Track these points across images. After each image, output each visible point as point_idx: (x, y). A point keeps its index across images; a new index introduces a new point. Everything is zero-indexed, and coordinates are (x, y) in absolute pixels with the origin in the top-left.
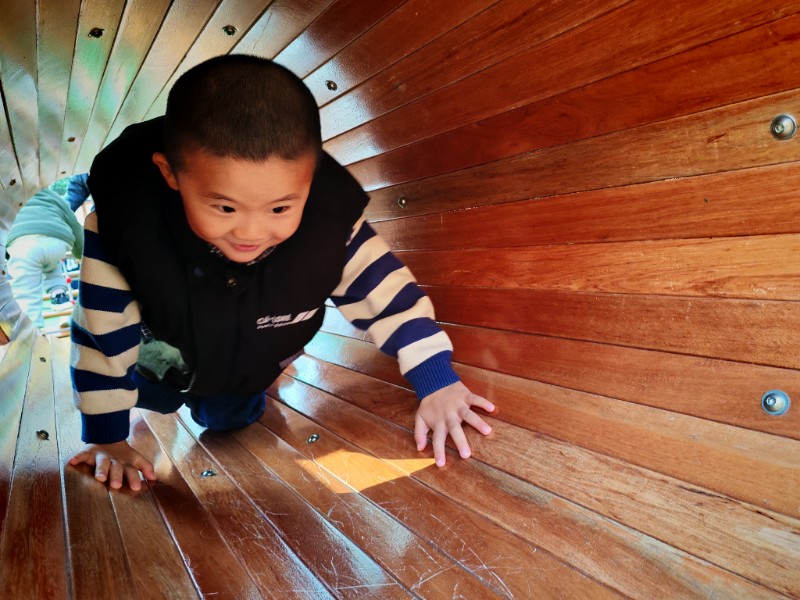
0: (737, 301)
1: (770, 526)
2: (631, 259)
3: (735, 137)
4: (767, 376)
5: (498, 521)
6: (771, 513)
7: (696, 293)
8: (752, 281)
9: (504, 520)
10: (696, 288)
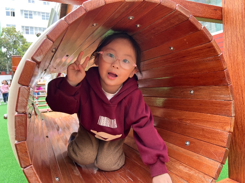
0: (184, 123)
1: (181, 166)
2: (169, 112)
3: (185, 92)
4: (187, 138)
5: (137, 163)
6: (182, 163)
7: (178, 121)
8: (187, 120)
9: (138, 163)
10: (178, 120)
